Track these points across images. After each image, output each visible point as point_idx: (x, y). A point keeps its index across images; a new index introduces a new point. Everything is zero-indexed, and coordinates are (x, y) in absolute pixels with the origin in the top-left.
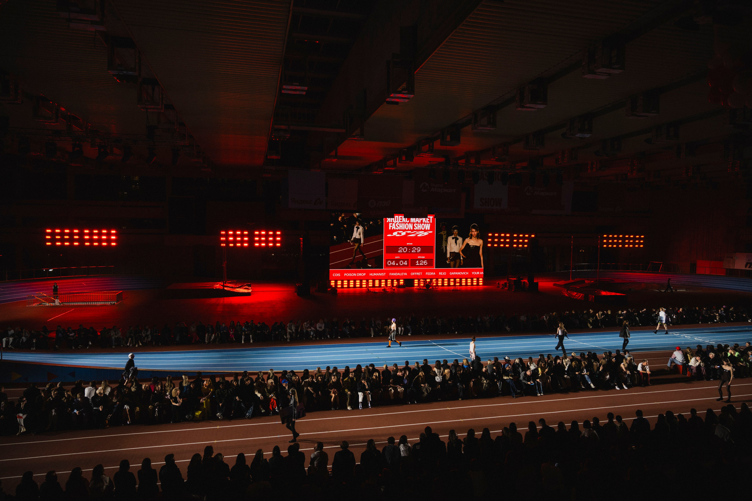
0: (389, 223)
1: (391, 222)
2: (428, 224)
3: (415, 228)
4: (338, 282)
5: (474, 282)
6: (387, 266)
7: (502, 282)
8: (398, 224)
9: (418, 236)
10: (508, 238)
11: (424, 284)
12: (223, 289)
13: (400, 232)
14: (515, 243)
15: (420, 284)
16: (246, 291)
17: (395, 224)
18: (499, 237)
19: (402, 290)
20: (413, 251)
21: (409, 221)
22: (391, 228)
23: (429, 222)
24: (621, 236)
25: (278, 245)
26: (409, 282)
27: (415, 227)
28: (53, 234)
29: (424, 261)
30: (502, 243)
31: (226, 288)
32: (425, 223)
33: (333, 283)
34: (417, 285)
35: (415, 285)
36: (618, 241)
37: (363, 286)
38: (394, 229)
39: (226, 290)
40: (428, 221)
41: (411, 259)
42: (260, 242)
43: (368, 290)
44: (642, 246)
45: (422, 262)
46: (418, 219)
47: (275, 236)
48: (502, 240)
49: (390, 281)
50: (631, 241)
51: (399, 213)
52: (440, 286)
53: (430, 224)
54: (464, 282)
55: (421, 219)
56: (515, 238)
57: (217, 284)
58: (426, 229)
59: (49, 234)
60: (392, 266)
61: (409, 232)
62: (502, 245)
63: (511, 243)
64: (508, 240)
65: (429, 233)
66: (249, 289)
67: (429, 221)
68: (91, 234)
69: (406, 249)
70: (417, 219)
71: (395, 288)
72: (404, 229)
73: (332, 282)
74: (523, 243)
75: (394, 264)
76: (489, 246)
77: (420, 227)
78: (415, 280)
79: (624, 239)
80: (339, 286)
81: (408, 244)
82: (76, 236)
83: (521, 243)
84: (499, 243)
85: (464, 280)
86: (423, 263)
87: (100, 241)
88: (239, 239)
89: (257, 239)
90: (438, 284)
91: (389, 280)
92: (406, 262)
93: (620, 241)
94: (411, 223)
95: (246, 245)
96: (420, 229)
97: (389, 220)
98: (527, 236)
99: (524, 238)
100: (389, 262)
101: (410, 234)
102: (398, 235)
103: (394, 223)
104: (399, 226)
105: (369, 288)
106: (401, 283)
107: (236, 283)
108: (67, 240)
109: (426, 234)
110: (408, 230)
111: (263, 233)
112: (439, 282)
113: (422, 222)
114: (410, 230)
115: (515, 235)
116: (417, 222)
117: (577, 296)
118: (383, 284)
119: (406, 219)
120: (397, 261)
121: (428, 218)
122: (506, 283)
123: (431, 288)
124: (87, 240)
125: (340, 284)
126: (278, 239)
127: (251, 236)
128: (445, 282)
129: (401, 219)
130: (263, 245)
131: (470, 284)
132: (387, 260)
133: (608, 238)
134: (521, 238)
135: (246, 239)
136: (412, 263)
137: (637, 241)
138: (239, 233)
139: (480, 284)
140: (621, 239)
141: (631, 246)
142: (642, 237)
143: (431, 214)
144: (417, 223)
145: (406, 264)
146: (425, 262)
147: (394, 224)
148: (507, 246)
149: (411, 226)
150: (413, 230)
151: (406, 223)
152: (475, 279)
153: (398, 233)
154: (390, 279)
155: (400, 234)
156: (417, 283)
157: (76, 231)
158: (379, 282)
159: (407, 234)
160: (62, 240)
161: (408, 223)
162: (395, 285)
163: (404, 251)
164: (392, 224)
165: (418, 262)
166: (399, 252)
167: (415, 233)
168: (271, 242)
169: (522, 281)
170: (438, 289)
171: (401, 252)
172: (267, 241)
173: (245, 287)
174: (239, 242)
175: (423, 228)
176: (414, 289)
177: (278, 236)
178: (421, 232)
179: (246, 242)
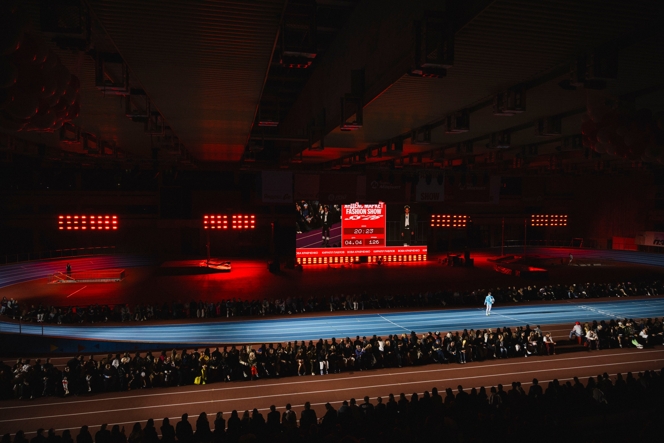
0: (346, 208)
1: (348, 208)
2: (379, 209)
3: (368, 213)
4: (304, 259)
5: (419, 258)
6: (344, 245)
7: (444, 257)
8: (354, 209)
9: (371, 219)
10: (448, 219)
11: (376, 260)
12: (208, 266)
13: (356, 216)
15: (373, 260)
16: (226, 268)
17: (352, 209)
18: (441, 219)
19: (357, 266)
20: (367, 232)
21: (363, 207)
22: (348, 213)
23: (380, 207)
24: (547, 216)
25: (253, 227)
26: (364, 259)
28: (65, 220)
29: (376, 241)
30: (444, 223)
31: (209, 266)
32: (376, 208)
33: (299, 260)
34: (370, 261)
35: (369, 261)
36: (544, 220)
37: (325, 262)
38: (350, 213)
40: (380, 206)
41: (365, 239)
42: (237, 224)
43: (329, 265)
44: (565, 224)
45: (374, 241)
47: (249, 219)
48: (444, 221)
49: (347, 258)
50: (556, 220)
51: (355, 201)
52: (390, 262)
53: (381, 209)
54: (411, 258)
55: (373, 205)
56: (455, 219)
57: (202, 262)
58: (378, 213)
59: (61, 220)
60: (349, 245)
61: (363, 216)
62: (443, 225)
63: (452, 223)
64: (448, 221)
65: (381, 217)
66: (229, 266)
67: (381, 206)
68: (96, 220)
70: (370, 205)
71: (352, 264)
72: (359, 214)
73: (298, 259)
74: (462, 223)
76: (432, 226)
78: (369, 257)
79: (549, 218)
80: (304, 263)
81: (362, 226)
82: (84, 221)
83: (460, 223)
84: (441, 223)
85: (411, 256)
86: (375, 243)
87: (103, 225)
88: (219, 222)
89: (234, 222)
90: (388, 260)
91: (346, 257)
92: (361, 241)
93: (546, 220)
94: (365, 209)
95: (225, 227)
96: (373, 213)
97: (346, 206)
98: (465, 217)
99: (462, 219)
100: (346, 242)
101: (364, 218)
102: (354, 219)
103: (350, 208)
104: (354, 211)
105: (330, 264)
106: (356, 259)
107: (218, 261)
108: (76, 225)
109: (378, 217)
111: (240, 217)
112: (389, 258)
113: (374, 208)
114: (364, 215)
115: (455, 217)
116: (370, 207)
117: (505, 271)
118: (342, 261)
119: (361, 205)
120: (353, 241)
121: (380, 204)
122: (446, 259)
123: (382, 263)
124: (93, 225)
126: (253, 222)
127: (230, 220)
128: (394, 258)
129: (356, 205)
130: (240, 227)
131: (415, 260)
132: (344, 240)
133: (535, 218)
134: (460, 219)
135: (225, 222)
136: (366, 243)
137: (561, 220)
138: (219, 217)
139: (424, 260)
140: (546, 218)
141: (556, 224)
142: (566, 216)
143: (381, 201)
144: (370, 208)
145: (361, 243)
147: (350, 210)
148: (448, 225)
149: (364, 211)
150: (367, 214)
151: (361, 208)
152: (420, 256)
153: (354, 217)
155: (356, 218)
156: (370, 259)
157: (84, 217)
158: (338, 259)
159: (362, 218)
160: (73, 225)
161: (363, 209)
162: (351, 261)
163: (359, 232)
164: (348, 209)
165: (371, 241)
166: (355, 233)
167: (368, 217)
168: (246, 224)
169: (460, 257)
170: (388, 264)
171: (357, 233)
172: (243, 224)
173: (225, 265)
174: (219, 225)
175: (375, 213)
176: (367, 264)
177: (253, 219)
178: (373, 216)
179: (225, 224)
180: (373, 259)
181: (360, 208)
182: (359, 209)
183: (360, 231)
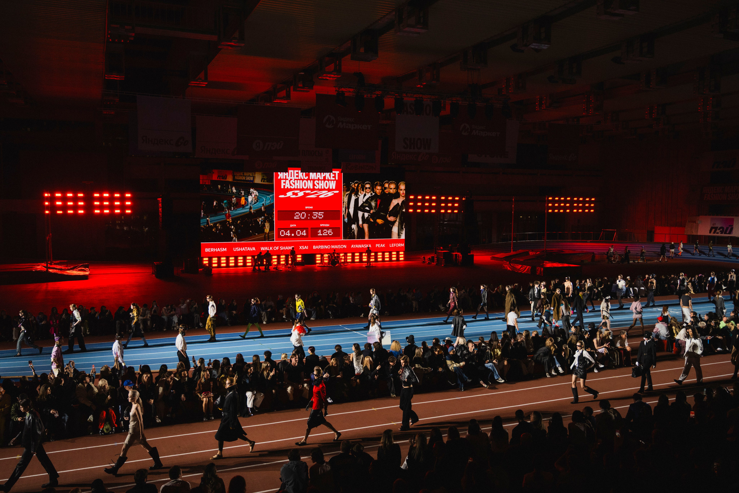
0: (281, 179)
1: (284, 178)
2: (332, 181)
3: (315, 187)
4: (214, 259)
5: (393, 256)
6: (279, 237)
7: (428, 257)
8: (293, 181)
10: (434, 201)
12: (47, 271)
13: (296, 192)
14: (443, 208)
15: (324, 260)
16: (82, 273)
17: (290, 181)
18: (423, 201)
20: (314, 217)
21: (307, 177)
22: (284, 186)
23: (334, 179)
24: (569, 199)
25: (128, 211)
26: (309, 258)
27: (315, 185)
29: (328, 230)
30: (427, 208)
31: (51, 270)
32: (328, 180)
33: (206, 261)
34: (319, 262)
35: (317, 262)
36: (565, 204)
37: (248, 264)
38: (287, 187)
39: (51, 273)
40: (333, 177)
41: (311, 228)
42: (102, 207)
44: (592, 211)
45: (325, 231)
46: (319, 173)
47: (123, 199)
48: (427, 204)
49: (284, 257)
50: (581, 205)
51: (295, 166)
52: (349, 262)
53: (335, 182)
54: (381, 256)
55: (323, 175)
56: (443, 202)
57: (39, 265)
58: (331, 188)
60: (286, 237)
61: (307, 192)
62: (426, 211)
63: (438, 208)
64: (434, 204)
65: (335, 194)
66: (86, 271)
67: (335, 177)
69: (304, 214)
72: (301, 188)
73: (205, 259)
74: (453, 208)
75: (289, 235)
76: (411, 212)
77: (322, 185)
78: (317, 256)
79: (572, 202)
80: (214, 265)
81: (306, 207)
83: (449, 208)
84: (423, 207)
85: (381, 254)
88: (70, 203)
89: (97, 203)
90: (347, 260)
91: (282, 255)
92: (305, 231)
93: (568, 205)
94: (311, 180)
95: (81, 212)
96: (323, 188)
97: (281, 175)
98: (457, 198)
99: (453, 201)
100: (282, 232)
101: (309, 194)
102: (294, 196)
103: (288, 179)
104: (294, 183)
106: (298, 259)
107: (67, 264)
109: (330, 194)
110: (307, 189)
111: (106, 195)
112: (348, 258)
113: (324, 179)
114: (310, 189)
115: (443, 198)
116: (319, 178)
117: (521, 269)
119: (304, 173)
120: (293, 230)
121: (333, 174)
122: (433, 257)
125: (216, 262)
126: (128, 203)
127: (89, 200)
128: (356, 258)
129: (297, 174)
130: (106, 211)
131: (388, 259)
132: (279, 230)
133: (553, 202)
134: (450, 202)
135: (81, 203)
136: (313, 233)
137: (587, 205)
138: (70, 195)
140: (568, 202)
141: (580, 211)
142: (593, 199)
143: (336, 168)
144: (319, 180)
145: (305, 234)
146: (330, 231)
147: (287, 182)
148: (433, 211)
149: (310, 185)
150: (314, 189)
151: (304, 179)
152: (395, 253)
154: (284, 255)
155: (296, 194)
156: (320, 258)
159: (306, 194)
161: (307, 180)
163: (302, 217)
164: (284, 181)
165: (320, 231)
166: (295, 218)
167: (316, 193)
168: (117, 207)
169: (454, 253)
170: (347, 265)
171: (298, 218)
172: (112, 207)
173: (80, 269)
174: (70, 208)
175: (326, 187)
176: (316, 266)
177: (128, 199)
178: (324, 192)
179: (81, 207)
180: (324, 258)
181: (302, 178)
182: (301, 181)
183: (303, 215)
